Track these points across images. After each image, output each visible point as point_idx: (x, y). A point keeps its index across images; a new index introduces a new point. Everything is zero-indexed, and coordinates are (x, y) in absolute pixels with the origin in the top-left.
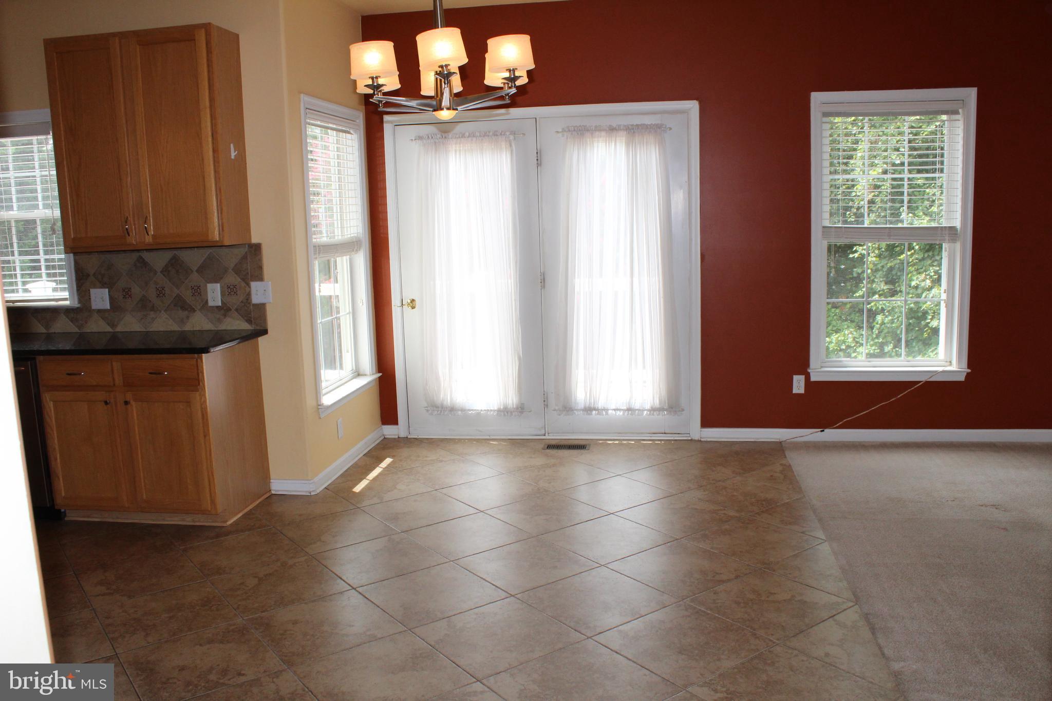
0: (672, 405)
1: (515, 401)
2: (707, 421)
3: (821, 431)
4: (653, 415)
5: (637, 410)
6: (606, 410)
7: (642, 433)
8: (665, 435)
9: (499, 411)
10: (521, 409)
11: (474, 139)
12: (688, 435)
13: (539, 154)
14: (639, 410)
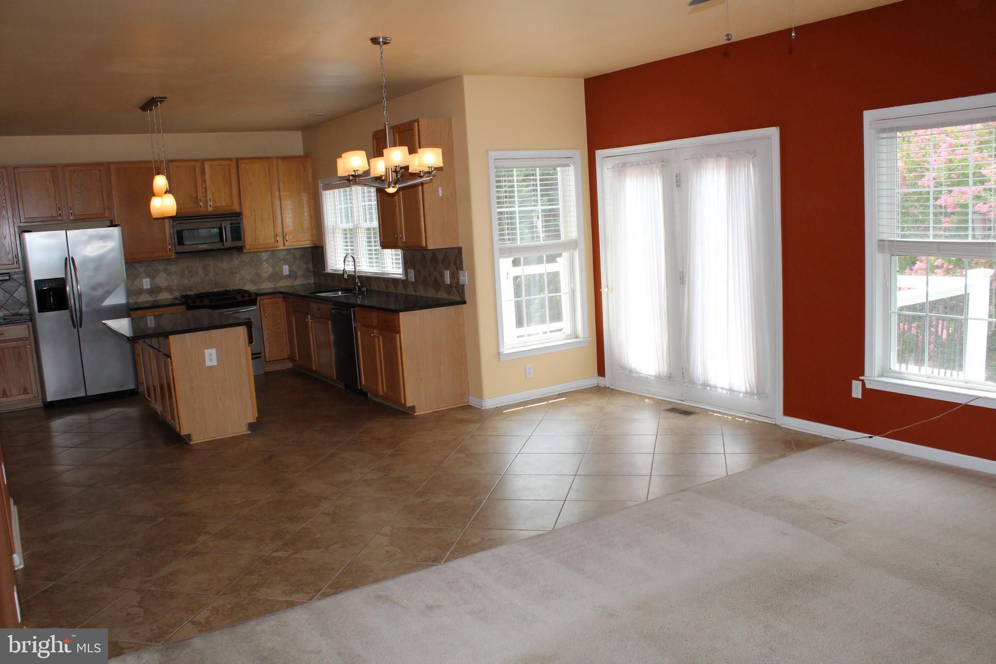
0: (759, 391)
1: (665, 371)
2: (789, 411)
3: (870, 437)
4: (746, 397)
5: (736, 391)
6: (715, 387)
7: (744, 412)
8: (758, 416)
9: (656, 376)
10: (670, 377)
11: (639, 166)
12: (775, 420)
13: (678, 177)
14: (737, 391)
